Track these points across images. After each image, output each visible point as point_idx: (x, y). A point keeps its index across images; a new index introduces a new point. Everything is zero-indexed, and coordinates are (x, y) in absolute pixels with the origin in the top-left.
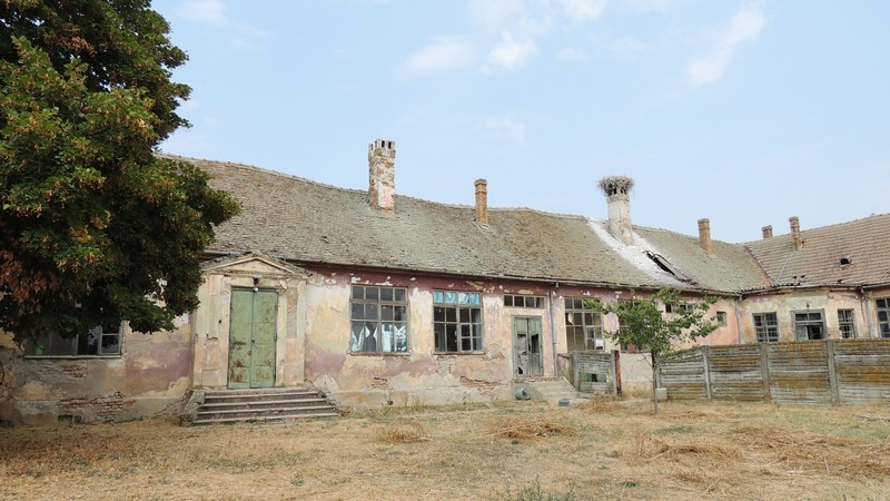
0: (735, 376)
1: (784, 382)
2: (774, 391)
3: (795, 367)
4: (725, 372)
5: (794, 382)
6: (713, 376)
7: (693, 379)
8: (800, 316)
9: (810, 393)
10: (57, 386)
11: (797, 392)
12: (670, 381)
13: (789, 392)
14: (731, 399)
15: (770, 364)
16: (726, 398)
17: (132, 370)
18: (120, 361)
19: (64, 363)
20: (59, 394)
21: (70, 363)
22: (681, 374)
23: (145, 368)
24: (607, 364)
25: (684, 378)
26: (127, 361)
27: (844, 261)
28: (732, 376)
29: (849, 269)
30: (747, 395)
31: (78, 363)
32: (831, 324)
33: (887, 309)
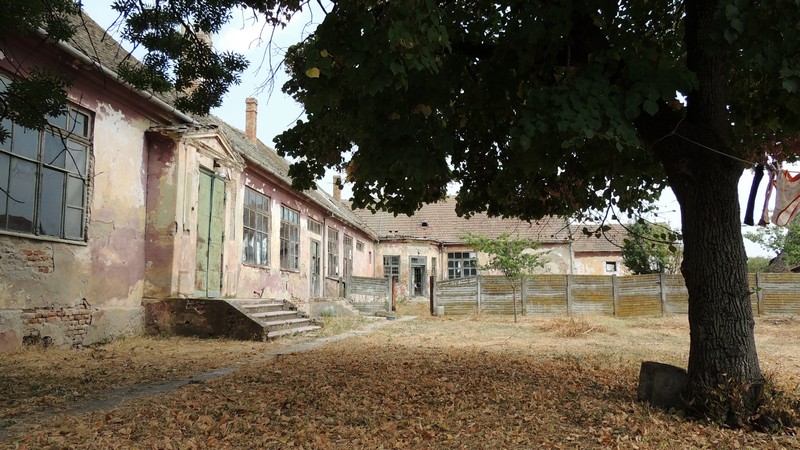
0: (501, 297)
1: (536, 301)
2: (528, 307)
3: (544, 291)
4: (493, 294)
5: (544, 301)
6: (484, 297)
7: (466, 299)
8: (414, 260)
9: (554, 308)
10: (19, 284)
11: (545, 308)
12: (446, 300)
13: (539, 307)
14: (497, 313)
15: (527, 289)
16: (493, 313)
17: (97, 266)
18: (87, 250)
19: (27, 246)
20: (22, 300)
21: (34, 247)
22: (456, 295)
23: (109, 263)
24: (383, 287)
25: (458, 299)
26: (94, 251)
27: (425, 224)
28: (498, 297)
29: (428, 230)
30: (510, 310)
31: (42, 247)
32: (429, 267)
33: (454, 260)
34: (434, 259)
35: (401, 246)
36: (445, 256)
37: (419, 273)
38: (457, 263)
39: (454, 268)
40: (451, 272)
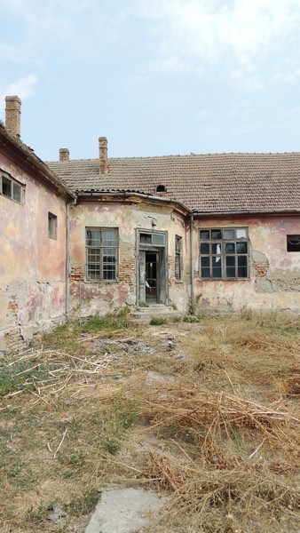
8: (145, 236)
27: (162, 188)
32: (171, 251)
33: (210, 242)
34: (178, 238)
35: (120, 210)
36: (196, 235)
37: (153, 261)
38: (214, 246)
39: (210, 256)
40: (204, 262)
